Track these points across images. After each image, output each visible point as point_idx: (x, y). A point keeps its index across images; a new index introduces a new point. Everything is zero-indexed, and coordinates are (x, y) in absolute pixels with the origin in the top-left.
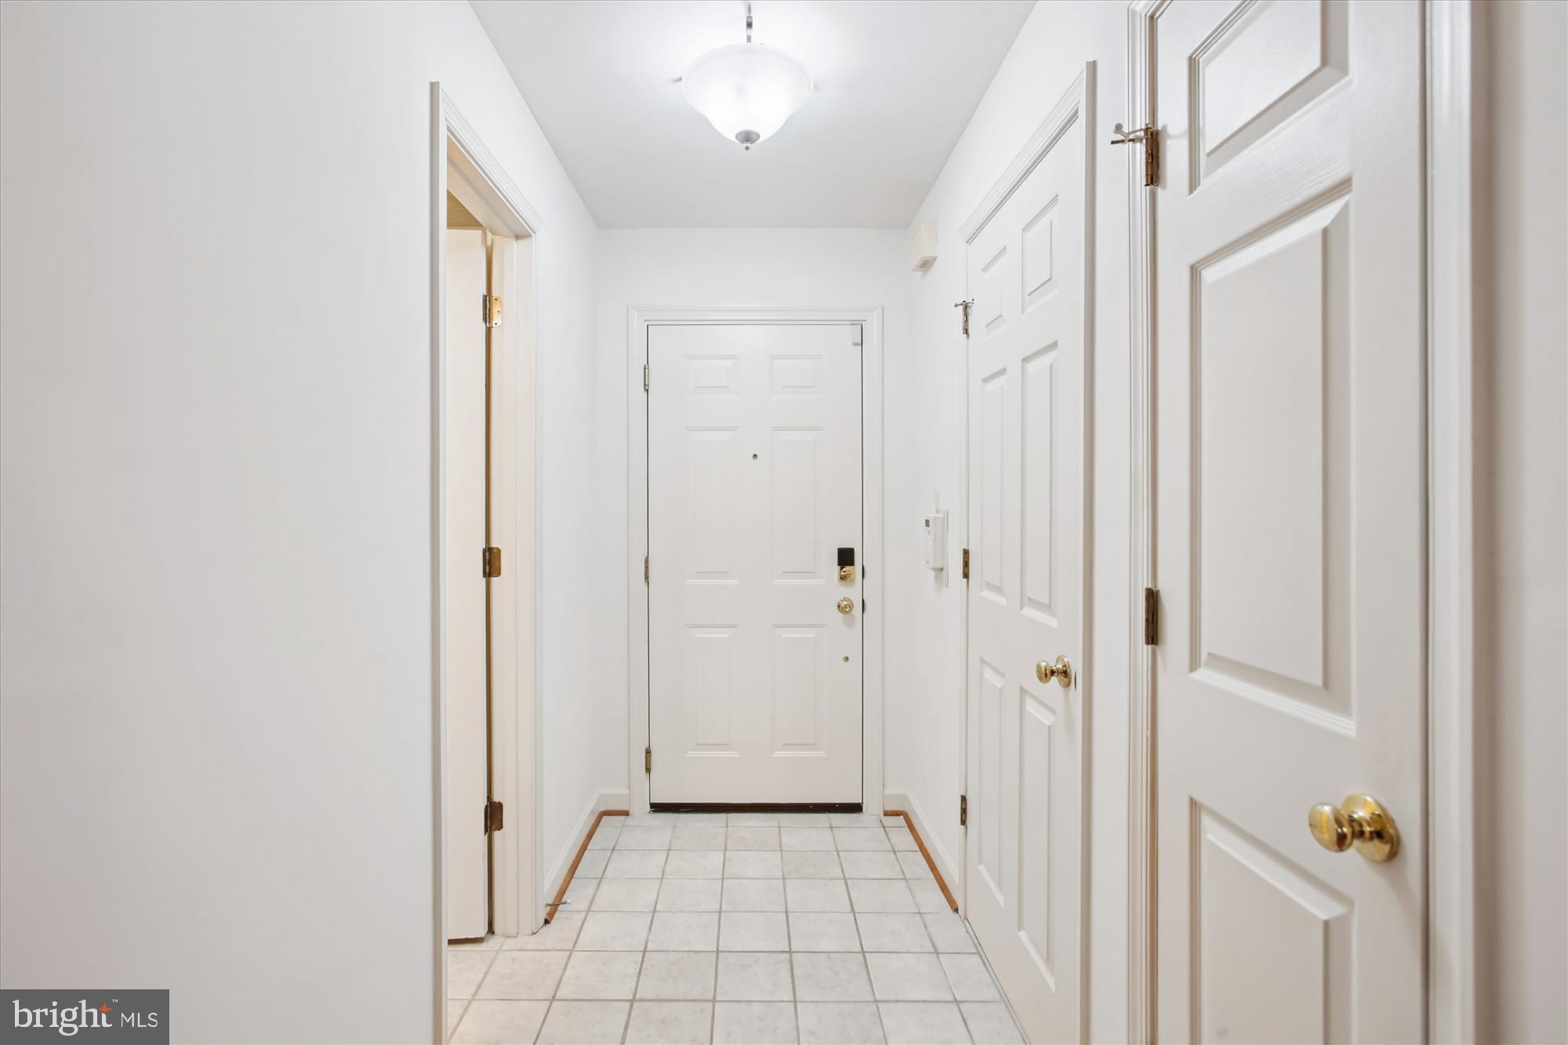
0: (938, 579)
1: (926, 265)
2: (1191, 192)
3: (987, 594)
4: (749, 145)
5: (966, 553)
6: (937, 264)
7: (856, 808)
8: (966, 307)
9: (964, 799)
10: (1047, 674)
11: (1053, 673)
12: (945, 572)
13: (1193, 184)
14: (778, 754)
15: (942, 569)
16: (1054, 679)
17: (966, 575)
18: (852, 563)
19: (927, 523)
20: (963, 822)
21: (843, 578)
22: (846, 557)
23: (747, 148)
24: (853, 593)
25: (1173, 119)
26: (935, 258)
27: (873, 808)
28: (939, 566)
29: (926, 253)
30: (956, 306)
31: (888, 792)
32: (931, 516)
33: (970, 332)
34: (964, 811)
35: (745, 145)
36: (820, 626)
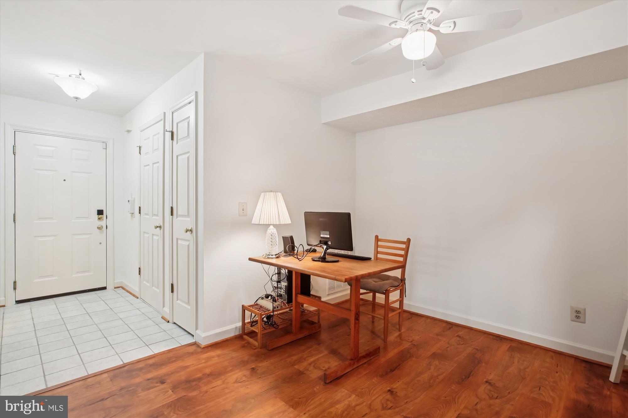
0: (132, 216)
1: (129, 131)
2: (177, 144)
3: (146, 216)
4: (77, 100)
5: (140, 207)
6: (132, 132)
7: (105, 288)
8: (140, 147)
9: (140, 268)
10: (157, 227)
11: (158, 227)
12: (134, 214)
13: (177, 143)
14: (74, 276)
15: (133, 213)
16: (158, 228)
17: (140, 213)
18: (102, 214)
19: (129, 201)
20: (140, 274)
21: (99, 219)
22: (100, 212)
23: (77, 101)
24: (103, 223)
25: (175, 131)
26: (131, 131)
27: (110, 287)
28: (132, 212)
29: (129, 129)
30: (137, 147)
31: (115, 281)
32: (130, 199)
33: (141, 153)
34: (140, 271)
35: (76, 100)
36: (91, 234)
